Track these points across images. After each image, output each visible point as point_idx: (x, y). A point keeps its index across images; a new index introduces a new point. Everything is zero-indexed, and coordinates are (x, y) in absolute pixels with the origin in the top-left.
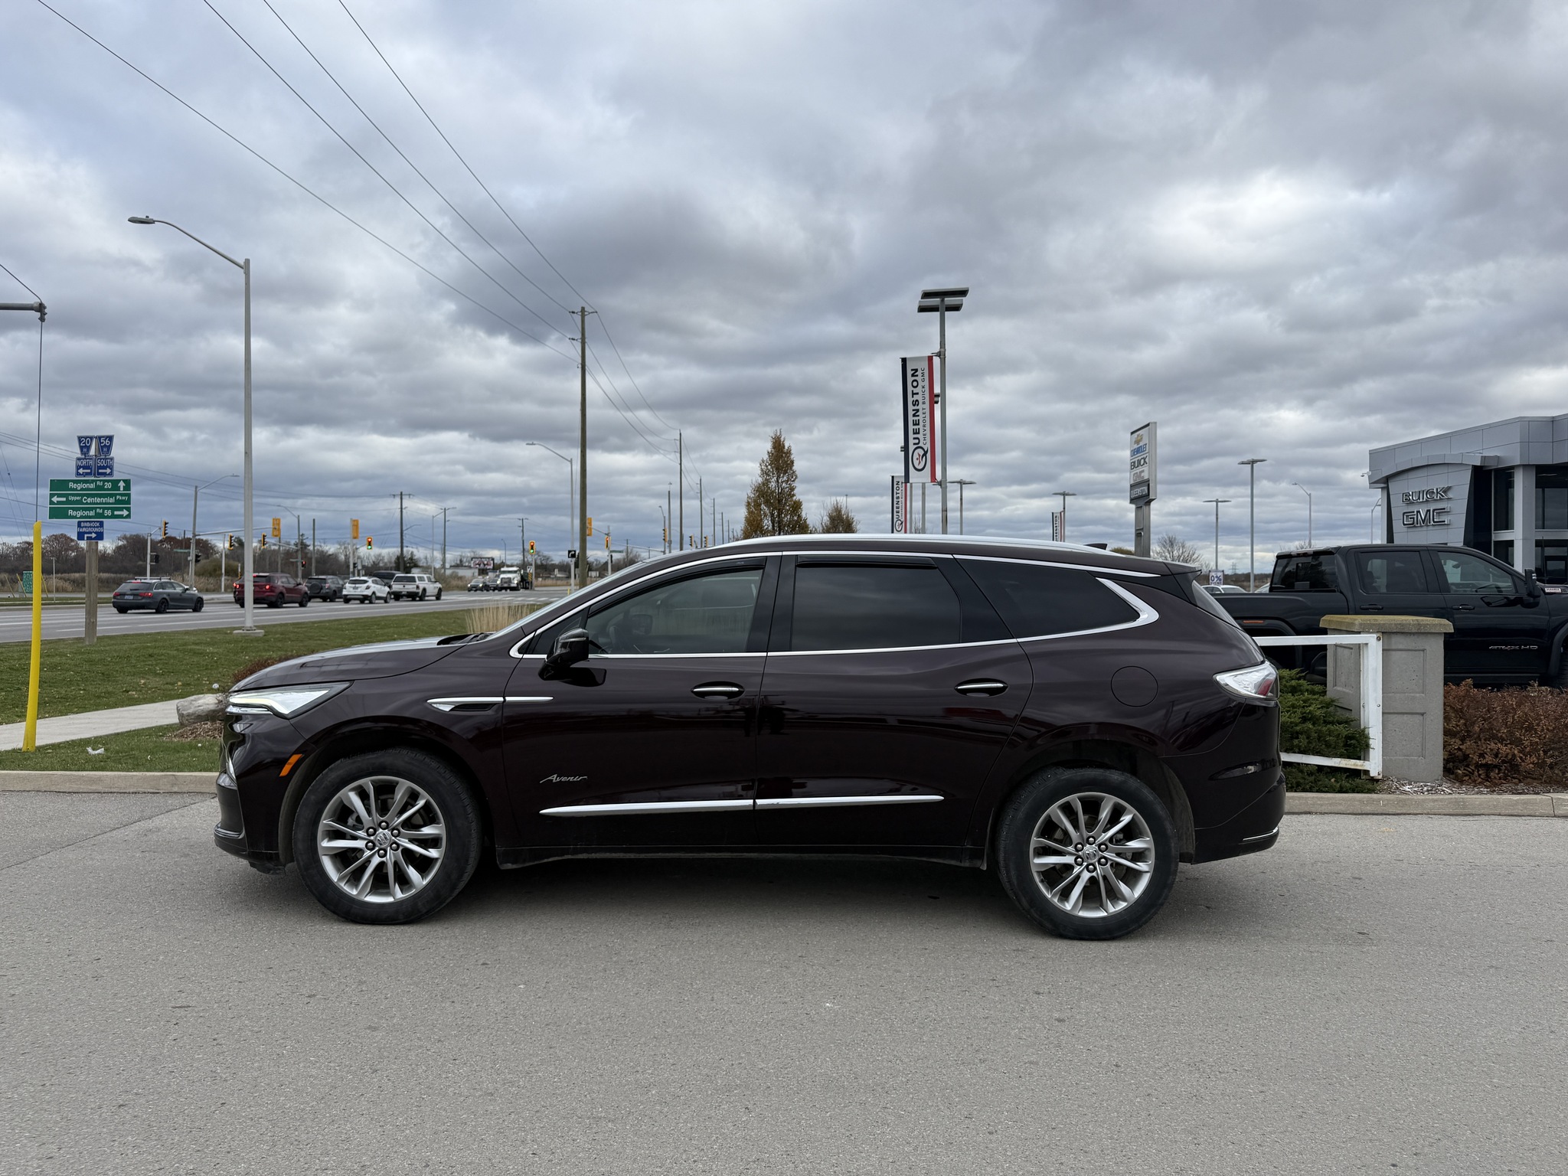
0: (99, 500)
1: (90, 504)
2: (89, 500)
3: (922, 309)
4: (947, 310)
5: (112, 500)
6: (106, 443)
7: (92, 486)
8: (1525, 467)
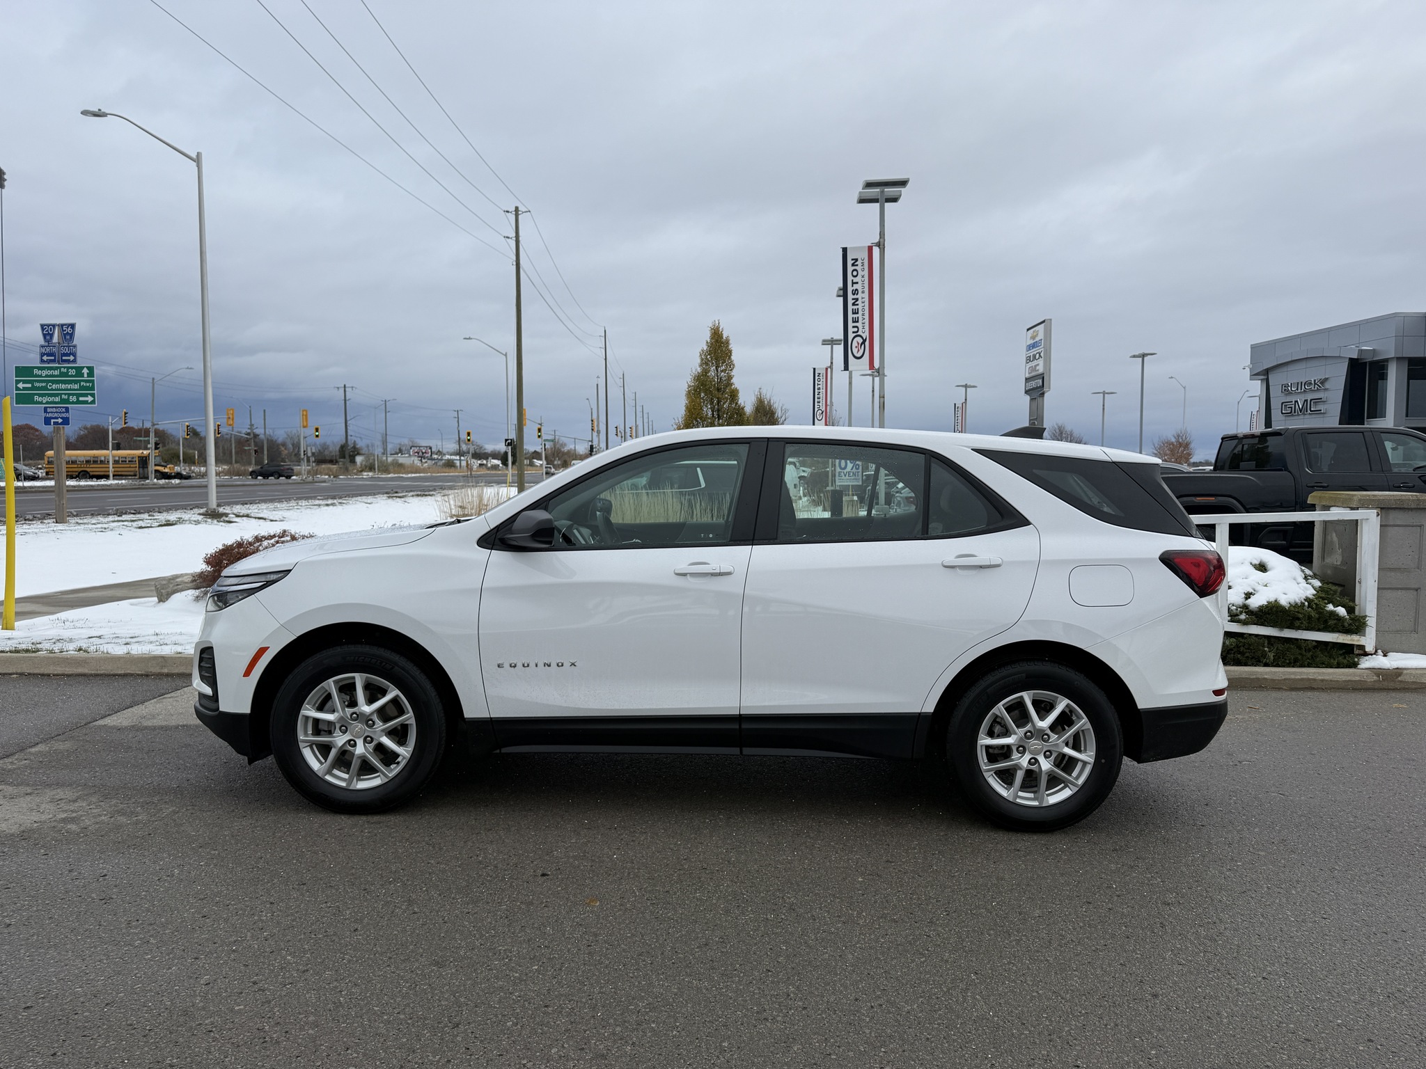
0: (63, 386)
1: (55, 390)
2: (54, 386)
3: (862, 201)
4: (886, 202)
5: (76, 386)
6: (68, 331)
7: (57, 372)
8: (1398, 359)
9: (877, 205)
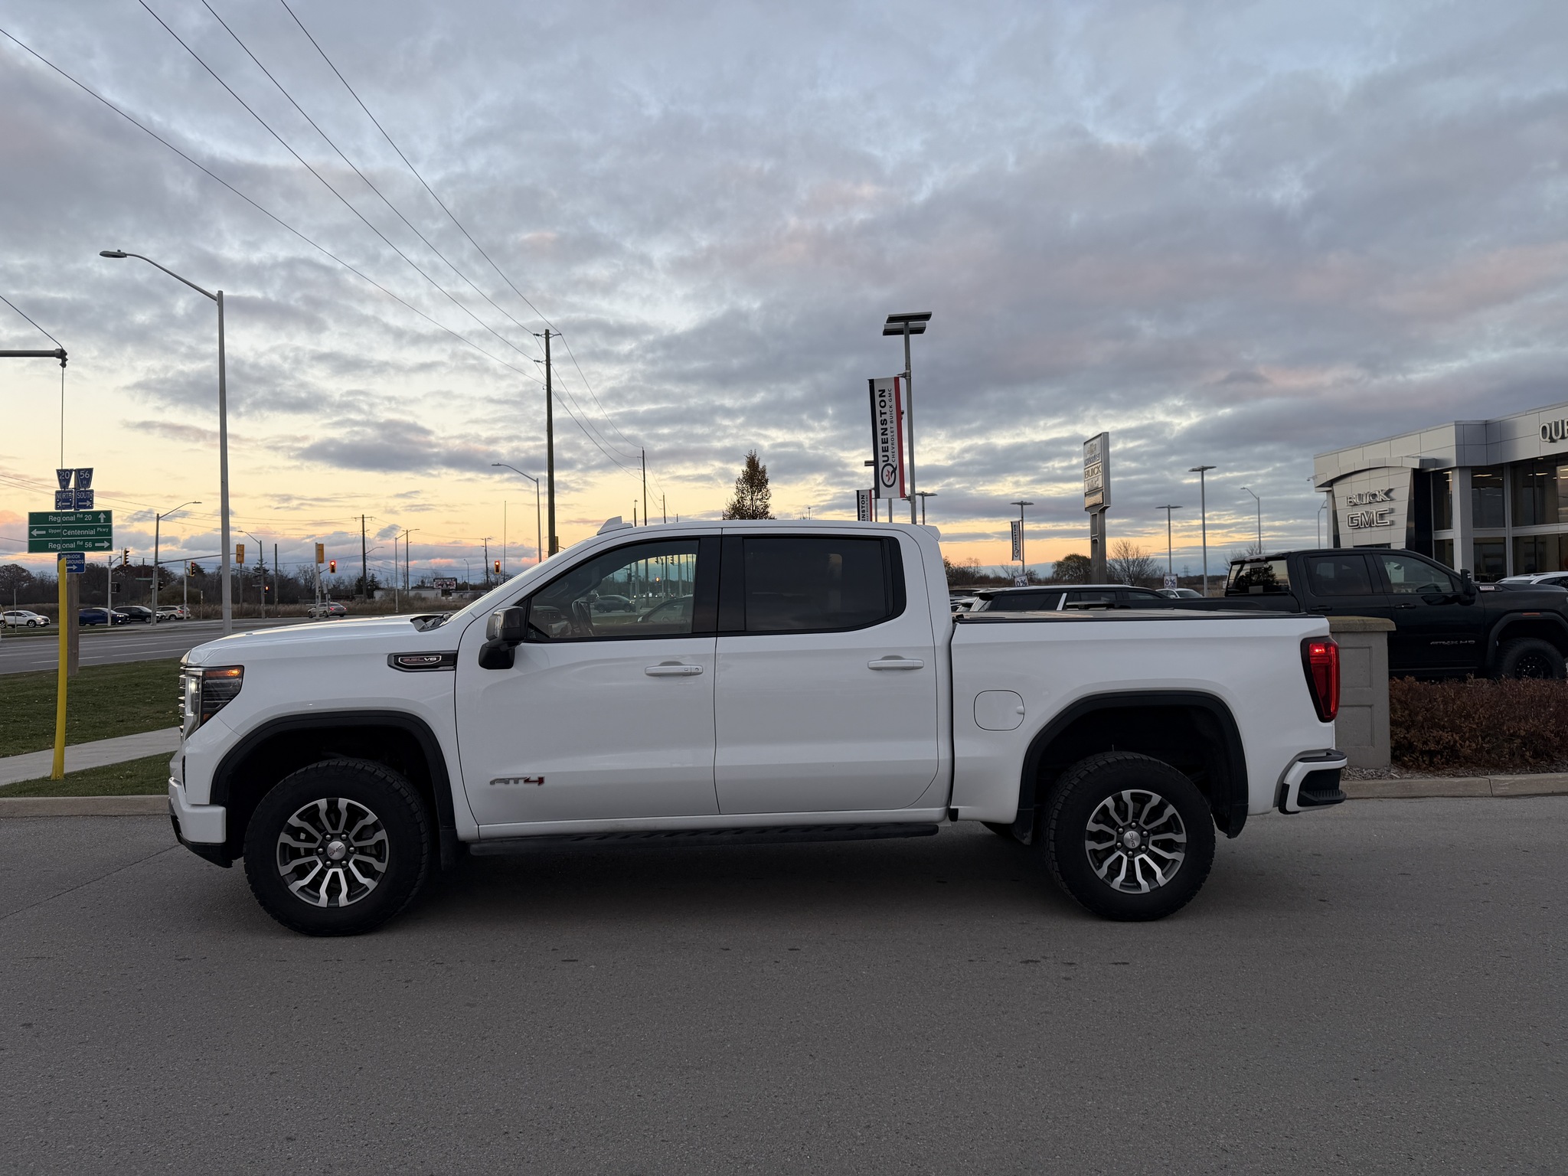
0: (79, 532)
3: (887, 333)
4: (911, 333)
5: (92, 532)
6: (85, 476)
7: (73, 518)
8: (1461, 468)
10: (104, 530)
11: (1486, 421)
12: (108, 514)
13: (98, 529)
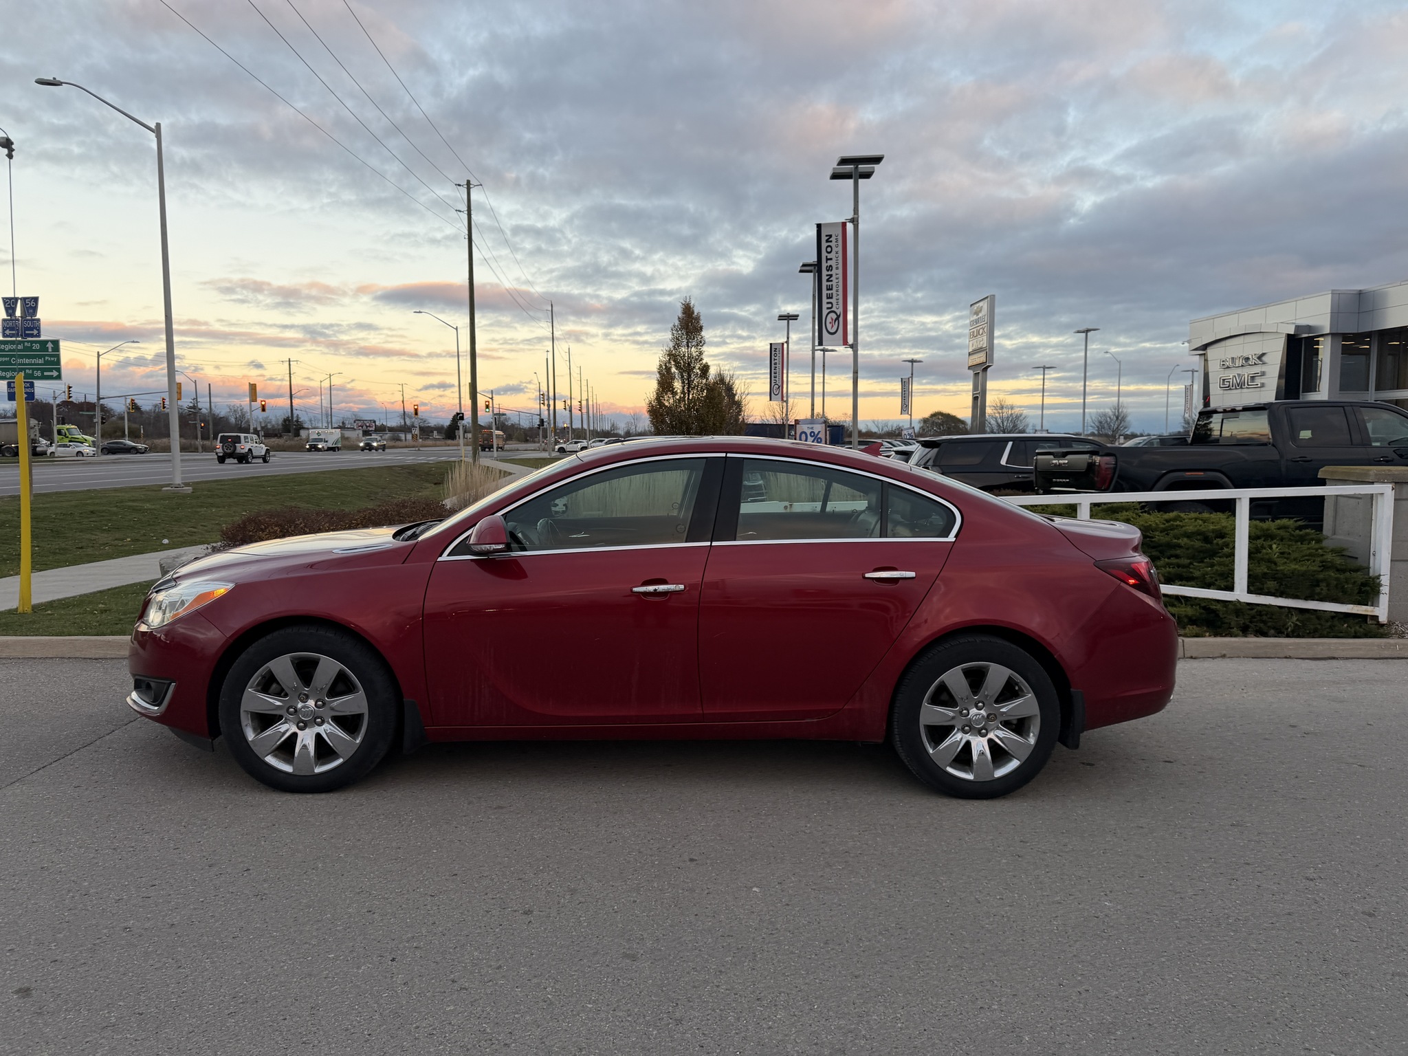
0: (27, 361)
1: (20, 364)
2: (19, 361)
3: (835, 176)
4: (860, 178)
5: (41, 361)
6: (31, 304)
7: (20, 347)
8: (1333, 335)
9: (851, 182)
10: (52, 359)
11: (1360, 290)
12: (56, 343)
13: (47, 358)
